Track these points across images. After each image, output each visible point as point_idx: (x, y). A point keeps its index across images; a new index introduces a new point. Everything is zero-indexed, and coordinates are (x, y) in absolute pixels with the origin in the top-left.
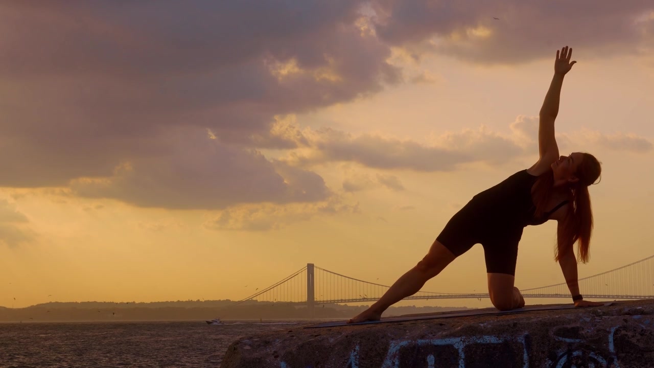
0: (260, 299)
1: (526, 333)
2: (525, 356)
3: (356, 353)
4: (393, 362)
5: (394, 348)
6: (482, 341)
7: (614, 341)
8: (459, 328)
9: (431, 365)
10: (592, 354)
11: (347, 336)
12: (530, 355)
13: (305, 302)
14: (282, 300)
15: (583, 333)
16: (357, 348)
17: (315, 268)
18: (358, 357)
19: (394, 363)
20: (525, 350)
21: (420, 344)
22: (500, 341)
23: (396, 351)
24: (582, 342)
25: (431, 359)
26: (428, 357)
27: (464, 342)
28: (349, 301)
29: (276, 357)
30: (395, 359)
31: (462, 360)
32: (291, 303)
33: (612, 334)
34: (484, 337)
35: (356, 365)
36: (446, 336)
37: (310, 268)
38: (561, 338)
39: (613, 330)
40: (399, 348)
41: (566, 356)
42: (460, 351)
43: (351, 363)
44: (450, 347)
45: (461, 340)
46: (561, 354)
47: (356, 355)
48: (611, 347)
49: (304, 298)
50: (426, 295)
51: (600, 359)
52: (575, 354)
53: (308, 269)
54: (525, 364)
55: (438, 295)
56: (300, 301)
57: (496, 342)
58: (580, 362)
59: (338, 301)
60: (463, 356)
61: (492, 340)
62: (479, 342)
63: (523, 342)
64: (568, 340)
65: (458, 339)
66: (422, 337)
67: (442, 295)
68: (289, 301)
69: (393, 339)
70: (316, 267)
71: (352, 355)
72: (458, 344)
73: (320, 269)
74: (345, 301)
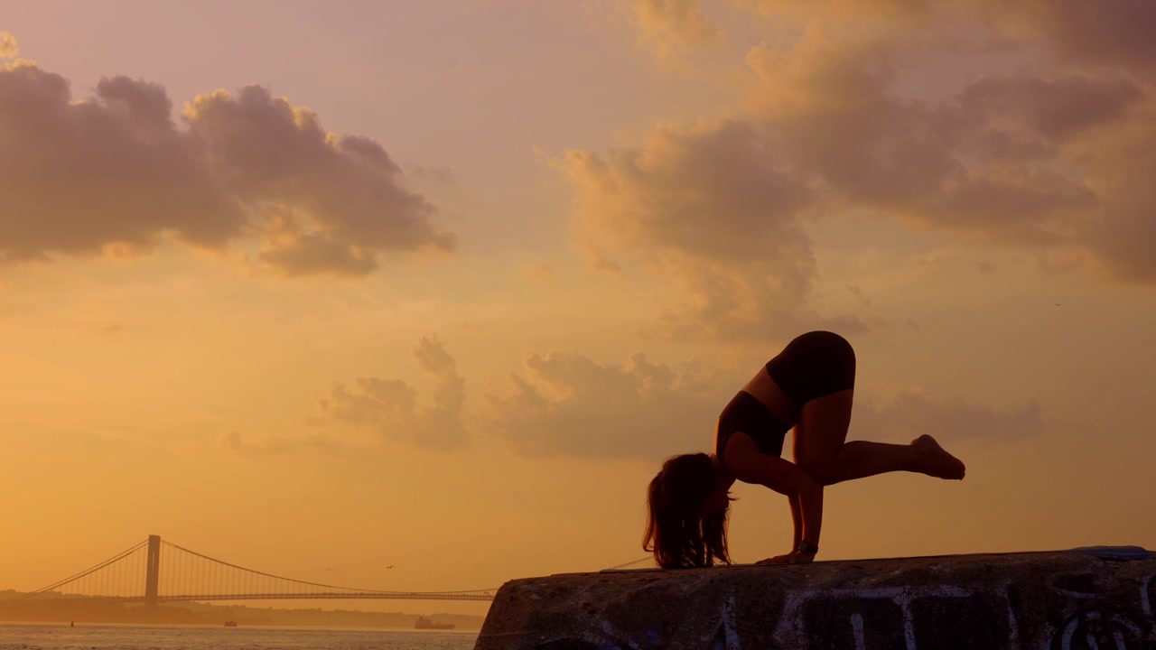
0: (66, 590)
1: (1009, 582)
2: (1011, 617)
3: (729, 609)
4: (794, 624)
5: (793, 601)
6: (938, 594)
7: (1149, 596)
8: (897, 572)
9: (859, 631)
10: (1116, 618)
11: (712, 581)
12: (1019, 617)
13: (142, 597)
14: (104, 594)
15: (1099, 583)
16: (732, 600)
17: (161, 543)
18: (733, 615)
19: (795, 627)
20: (1009, 608)
21: (836, 597)
22: (968, 594)
23: (798, 607)
24: (1099, 598)
25: (857, 621)
26: (852, 618)
27: (909, 594)
28: (215, 597)
29: (593, 612)
30: (798, 619)
31: (909, 623)
32: (118, 598)
33: (1145, 586)
34: (942, 587)
35: (732, 628)
36: (878, 585)
37: (154, 542)
38: (1065, 591)
39: (1146, 580)
40: (801, 601)
41: (1076, 619)
42: (904, 608)
43: (723, 626)
44: (888, 601)
45: (904, 592)
46: (1068, 616)
47: (731, 612)
48: (1146, 607)
49: (141, 591)
50: (340, 592)
51: (1131, 626)
52: (1091, 616)
53: (149, 544)
54: (1012, 631)
55: (359, 592)
56: (133, 595)
57: (961, 595)
58: (1099, 629)
59: (197, 597)
60: (909, 616)
61: (954, 591)
62: (933, 594)
63: (1006, 596)
64: (1077, 595)
65: (899, 590)
66: (839, 585)
67: (365, 592)
68: (115, 595)
69: (789, 587)
70: (164, 542)
71: (724, 611)
72: (901, 597)
73: (170, 544)
74: (208, 597)
